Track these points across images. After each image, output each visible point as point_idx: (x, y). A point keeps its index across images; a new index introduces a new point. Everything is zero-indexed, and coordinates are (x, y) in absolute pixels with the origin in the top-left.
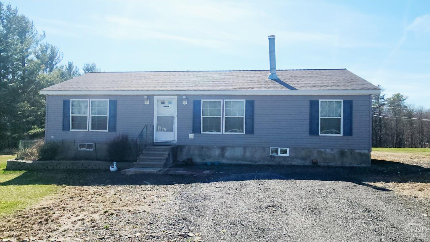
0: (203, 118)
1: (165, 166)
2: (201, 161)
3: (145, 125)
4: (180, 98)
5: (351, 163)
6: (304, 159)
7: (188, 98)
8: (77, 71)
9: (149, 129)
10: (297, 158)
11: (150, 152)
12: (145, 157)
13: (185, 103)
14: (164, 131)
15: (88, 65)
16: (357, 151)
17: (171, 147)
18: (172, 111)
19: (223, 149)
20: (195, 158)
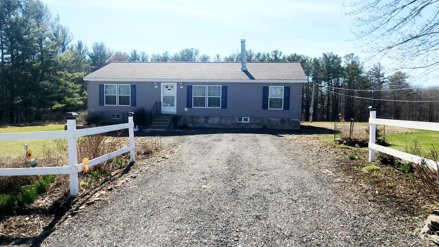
0: (194, 97)
1: (169, 127)
2: (192, 126)
3: (155, 102)
4: (178, 84)
5: (288, 127)
6: (258, 124)
7: (184, 83)
8: (86, 50)
9: (158, 105)
10: (254, 124)
11: (159, 119)
12: (155, 122)
13: (181, 87)
14: (168, 106)
15: (97, 44)
16: (292, 119)
17: (173, 116)
18: (173, 93)
19: (207, 118)
20: (188, 124)
